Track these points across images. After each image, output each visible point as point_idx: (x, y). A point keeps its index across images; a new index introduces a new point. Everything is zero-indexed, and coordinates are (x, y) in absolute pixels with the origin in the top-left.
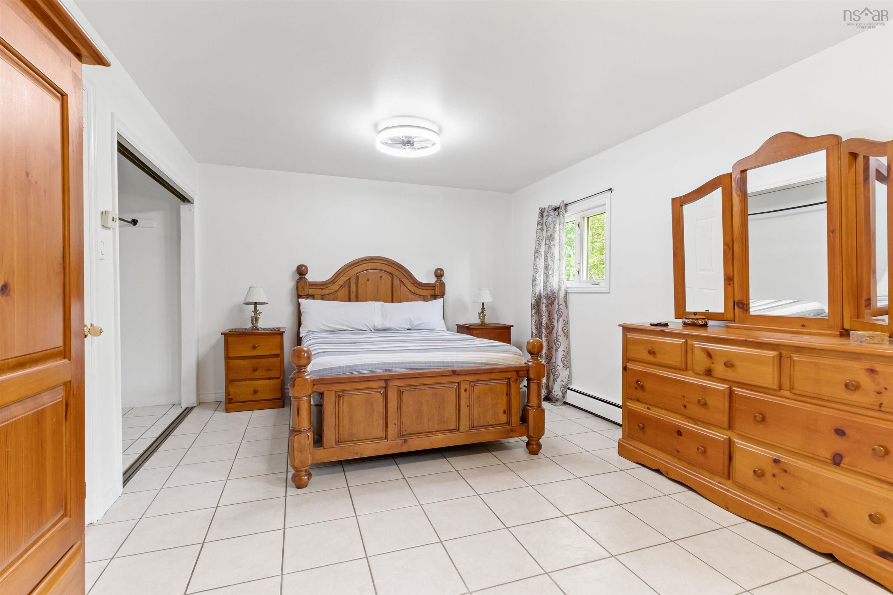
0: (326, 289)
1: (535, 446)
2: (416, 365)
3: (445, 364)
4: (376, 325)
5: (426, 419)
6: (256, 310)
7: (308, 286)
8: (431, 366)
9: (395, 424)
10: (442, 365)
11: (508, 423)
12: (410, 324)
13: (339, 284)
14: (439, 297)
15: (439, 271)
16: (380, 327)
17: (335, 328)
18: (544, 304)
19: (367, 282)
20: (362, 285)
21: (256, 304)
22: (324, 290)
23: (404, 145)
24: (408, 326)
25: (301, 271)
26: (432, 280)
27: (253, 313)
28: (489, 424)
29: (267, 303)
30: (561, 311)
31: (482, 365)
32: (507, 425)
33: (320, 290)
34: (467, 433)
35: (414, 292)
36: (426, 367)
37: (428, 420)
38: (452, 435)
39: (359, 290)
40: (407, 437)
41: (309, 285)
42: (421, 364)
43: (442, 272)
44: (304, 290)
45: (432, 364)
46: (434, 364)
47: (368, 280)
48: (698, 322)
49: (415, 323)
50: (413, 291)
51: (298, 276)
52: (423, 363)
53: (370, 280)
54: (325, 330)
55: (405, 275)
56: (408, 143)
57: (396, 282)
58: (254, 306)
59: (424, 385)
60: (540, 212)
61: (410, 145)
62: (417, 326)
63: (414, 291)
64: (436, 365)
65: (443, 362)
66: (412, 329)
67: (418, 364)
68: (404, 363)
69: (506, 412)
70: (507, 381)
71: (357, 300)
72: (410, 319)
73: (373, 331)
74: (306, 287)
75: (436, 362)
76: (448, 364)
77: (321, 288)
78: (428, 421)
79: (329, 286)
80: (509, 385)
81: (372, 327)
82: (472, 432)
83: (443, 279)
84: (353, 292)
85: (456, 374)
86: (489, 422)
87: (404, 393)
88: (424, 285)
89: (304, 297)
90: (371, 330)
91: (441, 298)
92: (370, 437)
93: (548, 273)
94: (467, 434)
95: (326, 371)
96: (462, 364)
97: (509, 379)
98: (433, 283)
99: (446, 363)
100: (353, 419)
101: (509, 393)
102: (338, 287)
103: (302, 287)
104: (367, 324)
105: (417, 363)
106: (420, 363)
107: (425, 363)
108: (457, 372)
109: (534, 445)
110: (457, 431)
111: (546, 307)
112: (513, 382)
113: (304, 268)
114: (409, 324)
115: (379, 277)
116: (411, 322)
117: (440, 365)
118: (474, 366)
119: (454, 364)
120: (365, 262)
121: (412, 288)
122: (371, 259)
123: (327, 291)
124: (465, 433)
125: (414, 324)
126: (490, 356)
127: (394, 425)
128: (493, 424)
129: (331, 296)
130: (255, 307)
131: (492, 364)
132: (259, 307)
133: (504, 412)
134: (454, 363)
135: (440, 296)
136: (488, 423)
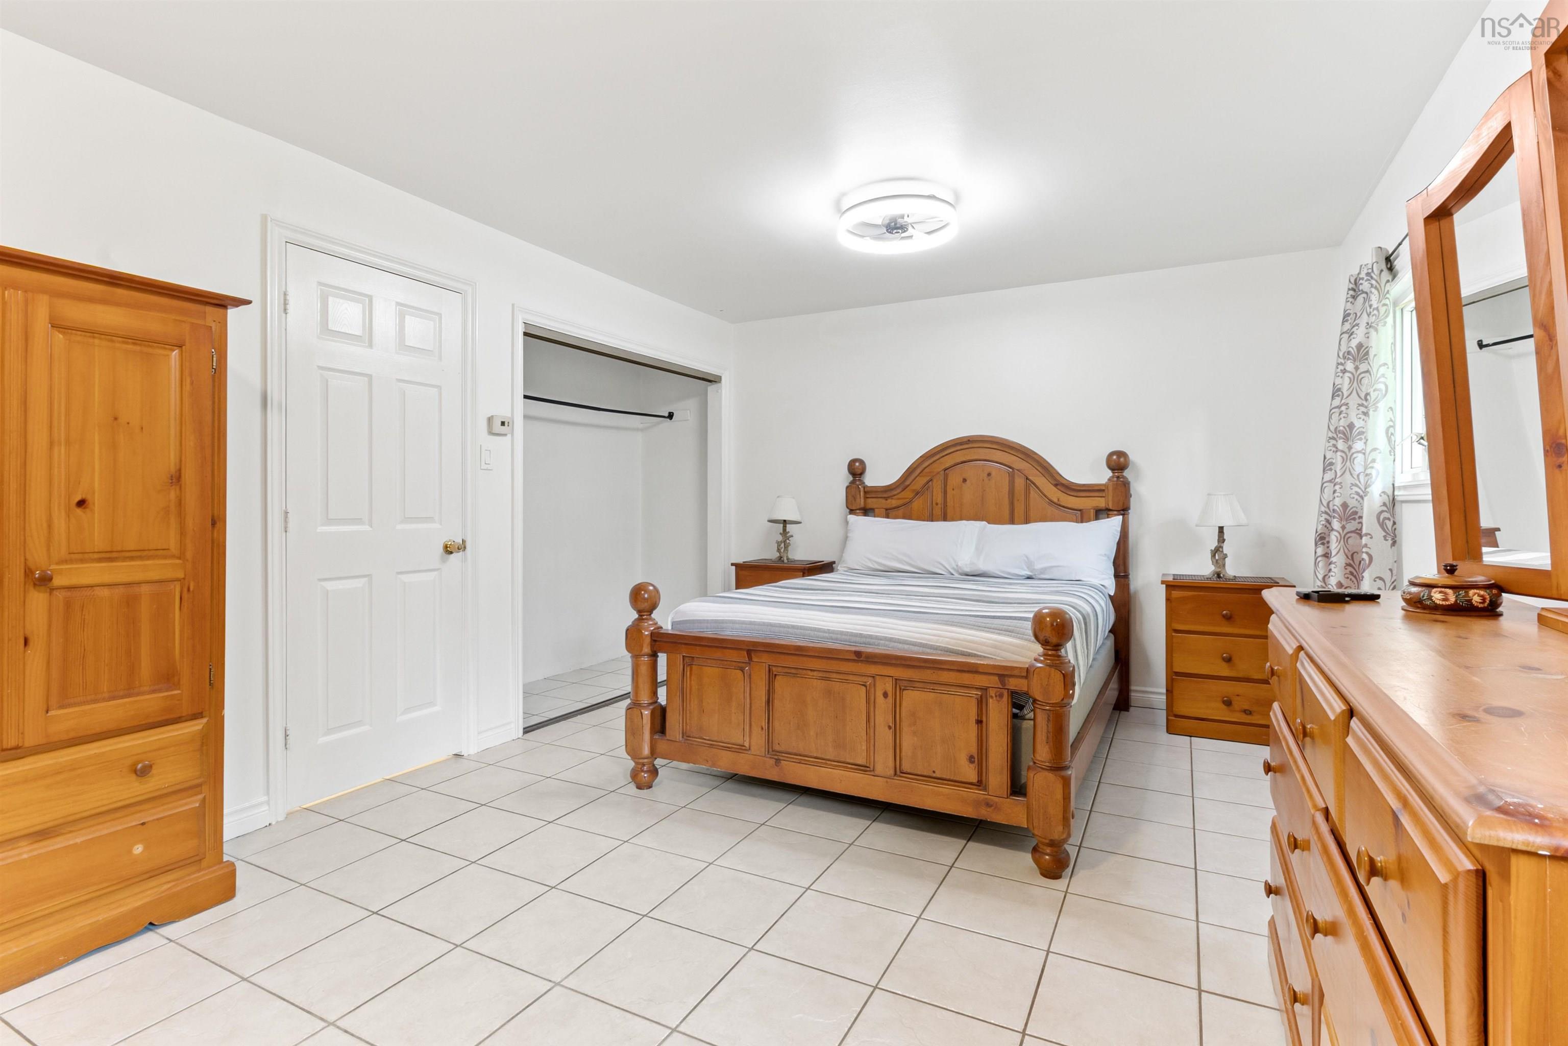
0: (892, 499)
1: (1047, 857)
2: (812, 633)
3: (864, 640)
4: (959, 564)
5: (812, 733)
6: (785, 532)
7: (862, 493)
8: (837, 639)
9: (762, 729)
10: (858, 639)
11: (980, 784)
12: (1028, 568)
13: (914, 491)
14: (1115, 513)
15: (1115, 457)
16: (967, 570)
17: (884, 565)
18: (1335, 533)
19: (963, 485)
20: (953, 489)
21: (785, 522)
22: (889, 500)
23: (890, 232)
24: (1025, 570)
25: (856, 470)
26: (1103, 476)
27: (781, 536)
28: (934, 775)
29: (800, 523)
30: (1367, 553)
31: (940, 652)
32: (980, 790)
33: (883, 501)
34: (889, 780)
35: (1059, 503)
36: (828, 639)
37: (817, 734)
38: (858, 776)
39: (948, 500)
40: (782, 756)
41: (865, 492)
42: (820, 634)
43: (1122, 460)
44: (855, 501)
45: (839, 636)
46: (844, 637)
47: (965, 480)
48: (1430, 598)
49: (1038, 566)
50: (1055, 500)
51: (851, 478)
52: (824, 631)
53: (968, 481)
54: (871, 568)
55: (1037, 470)
56: (895, 227)
57: (1020, 482)
58: (782, 525)
59: (811, 670)
60: (1351, 286)
61: (900, 231)
62: (1044, 570)
63: (1058, 500)
64: (847, 638)
65: (861, 635)
66: (1034, 577)
67: (816, 633)
68: (793, 627)
69: (976, 760)
70: (979, 693)
71: (945, 519)
72: (1027, 557)
73: (957, 575)
74: (858, 496)
75: (846, 634)
76: (869, 640)
77: (885, 497)
78: (817, 737)
79: (896, 493)
80: (981, 703)
81: (953, 568)
82: (898, 781)
83: (1126, 473)
84: (937, 504)
85: (861, 659)
86: (937, 772)
87: (777, 677)
88: (1079, 488)
89: (858, 511)
90: (953, 575)
91: (1118, 515)
92: (727, 740)
93: (1350, 448)
94: (887, 782)
95: (688, 625)
96: (896, 644)
97: (985, 689)
98: (1104, 483)
99: (866, 638)
100: (704, 704)
101: (984, 720)
102: (911, 495)
103: (853, 496)
104: (944, 563)
105: (815, 630)
106: (819, 630)
107: (829, 631)
108: (864, 656)
109: (1047, 854)
110: (870, 771)
111: (1338, 541)
112: (992, 697)
113: (857, 464)
114: (1026, 568)
115: (986, 475)
116: (1029, 564)
117: (854, 639)
118: (921, 651)
119: (881, 642)
120: (959, 448)
121: (1055, 494)
122: (969, 440)
123: (893, 503)
124: (885, 780)
125: (1036, 568)
126: (962, 636)
127: (760, 729)
128: (944, 777)
129: (901, 511)
130: (784, 526)
131: (963, 654)
132: (789, 527)
133: (971, 759)
134: (881, 640)
135: (1118, 511)
136: (934, 772)
